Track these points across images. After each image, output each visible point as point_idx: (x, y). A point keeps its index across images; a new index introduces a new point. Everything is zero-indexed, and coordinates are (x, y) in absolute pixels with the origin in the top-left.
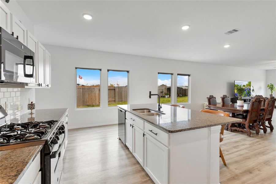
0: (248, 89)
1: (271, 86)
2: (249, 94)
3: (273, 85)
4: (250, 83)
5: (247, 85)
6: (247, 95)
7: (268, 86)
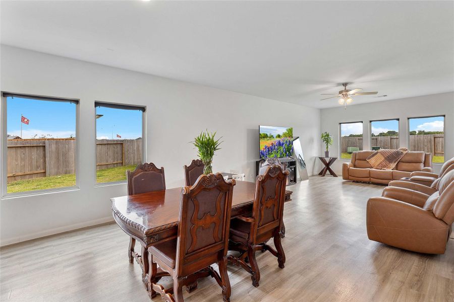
0: (287, 142)
1: (325, 136)
2: (289, 152)
3: (328, 135)
4: (290, 131)
5: (284, 134)
6: (286, 153)
7: (322, 137)
